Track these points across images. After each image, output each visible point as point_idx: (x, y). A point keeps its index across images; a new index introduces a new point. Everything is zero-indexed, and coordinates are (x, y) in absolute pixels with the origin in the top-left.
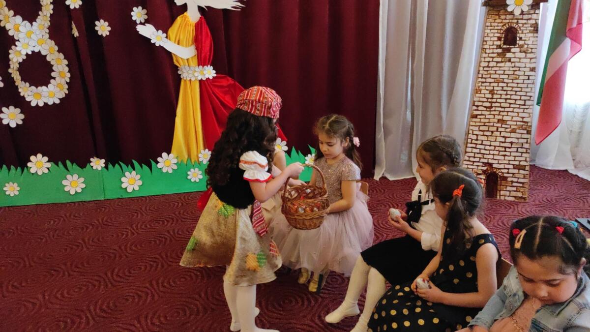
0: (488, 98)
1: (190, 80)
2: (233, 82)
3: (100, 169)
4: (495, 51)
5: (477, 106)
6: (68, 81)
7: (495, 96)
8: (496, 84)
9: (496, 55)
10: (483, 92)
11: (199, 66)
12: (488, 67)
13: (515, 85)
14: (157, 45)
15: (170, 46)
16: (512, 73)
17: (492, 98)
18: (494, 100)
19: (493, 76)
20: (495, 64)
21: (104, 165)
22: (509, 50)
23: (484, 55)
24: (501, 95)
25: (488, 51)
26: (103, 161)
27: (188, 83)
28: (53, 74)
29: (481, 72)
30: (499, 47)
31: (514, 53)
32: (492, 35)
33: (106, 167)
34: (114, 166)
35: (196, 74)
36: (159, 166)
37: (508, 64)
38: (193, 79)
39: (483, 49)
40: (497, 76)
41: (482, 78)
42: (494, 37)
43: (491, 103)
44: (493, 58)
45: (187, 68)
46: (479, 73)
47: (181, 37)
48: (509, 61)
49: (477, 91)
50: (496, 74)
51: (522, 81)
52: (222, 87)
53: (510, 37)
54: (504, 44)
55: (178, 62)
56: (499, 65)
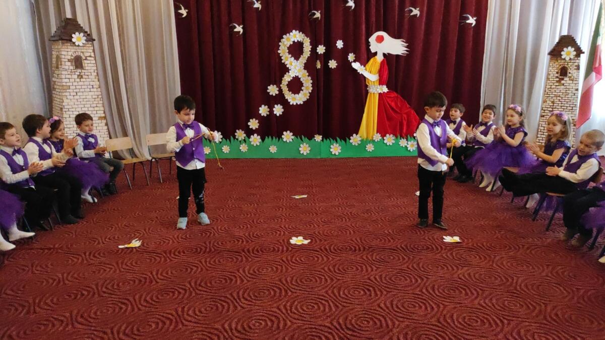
0: (551, 106)
1: (374, 93)
2: (397, 95)
3: (319, 141)
4: (555, 79)
5: (544, 110)
6: (310, 91)
7: (555, 105)
8: (555, 98)
9: (555, 82)
10: (548, 102)
11: (380, 85)
12: (551, 88)
13: (567, 98)
14: (360, 73)
15: (366, 74)
16: (565, 91)
17: (553, 106)
18: (554, 107)
19: (553, 93)
20: (554, 87)
21: (321, 139)
22: (563, 79)
23: (548, 82)
24: (558, 104)
25: (551, 79)
26: (321, 136)
27: (372, 95)
28: (303, 88)
29: (547, 91)
30: (557, 77)
31: (566, 81)
32: (553, 71)
33: (322, 140)
34: (326, 140)
35: (378, 90)
36: (351, 141)
37: (563, 87)
38: (376, 92)
39: (548, 79)
40: (555, 93)
41: (547, 94)
42: (554, 72)
43: (552, 108)
44: (554, 83)
45: (373, 86)
46: (545, 92)
47: (372, 70)
48: (563, 85)
49: (544, 102)
50: (555, 92)
51: (570, 96)
52: (391, 97)
53: (564, 72)
54: (560, 75)
55: (368, 83)
56: (557, 87)
